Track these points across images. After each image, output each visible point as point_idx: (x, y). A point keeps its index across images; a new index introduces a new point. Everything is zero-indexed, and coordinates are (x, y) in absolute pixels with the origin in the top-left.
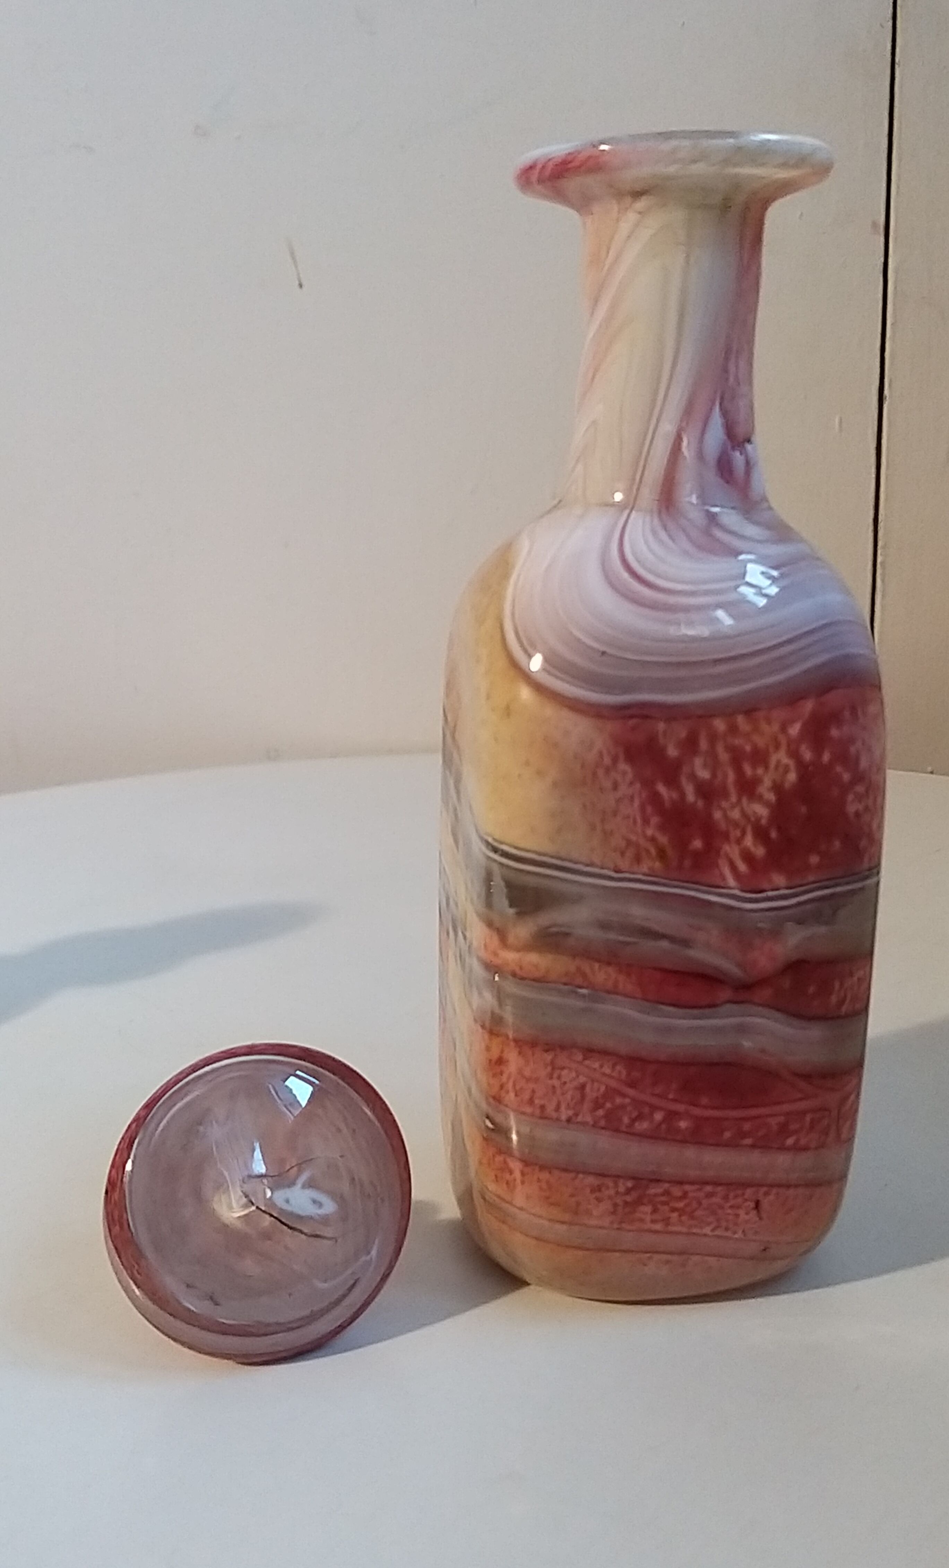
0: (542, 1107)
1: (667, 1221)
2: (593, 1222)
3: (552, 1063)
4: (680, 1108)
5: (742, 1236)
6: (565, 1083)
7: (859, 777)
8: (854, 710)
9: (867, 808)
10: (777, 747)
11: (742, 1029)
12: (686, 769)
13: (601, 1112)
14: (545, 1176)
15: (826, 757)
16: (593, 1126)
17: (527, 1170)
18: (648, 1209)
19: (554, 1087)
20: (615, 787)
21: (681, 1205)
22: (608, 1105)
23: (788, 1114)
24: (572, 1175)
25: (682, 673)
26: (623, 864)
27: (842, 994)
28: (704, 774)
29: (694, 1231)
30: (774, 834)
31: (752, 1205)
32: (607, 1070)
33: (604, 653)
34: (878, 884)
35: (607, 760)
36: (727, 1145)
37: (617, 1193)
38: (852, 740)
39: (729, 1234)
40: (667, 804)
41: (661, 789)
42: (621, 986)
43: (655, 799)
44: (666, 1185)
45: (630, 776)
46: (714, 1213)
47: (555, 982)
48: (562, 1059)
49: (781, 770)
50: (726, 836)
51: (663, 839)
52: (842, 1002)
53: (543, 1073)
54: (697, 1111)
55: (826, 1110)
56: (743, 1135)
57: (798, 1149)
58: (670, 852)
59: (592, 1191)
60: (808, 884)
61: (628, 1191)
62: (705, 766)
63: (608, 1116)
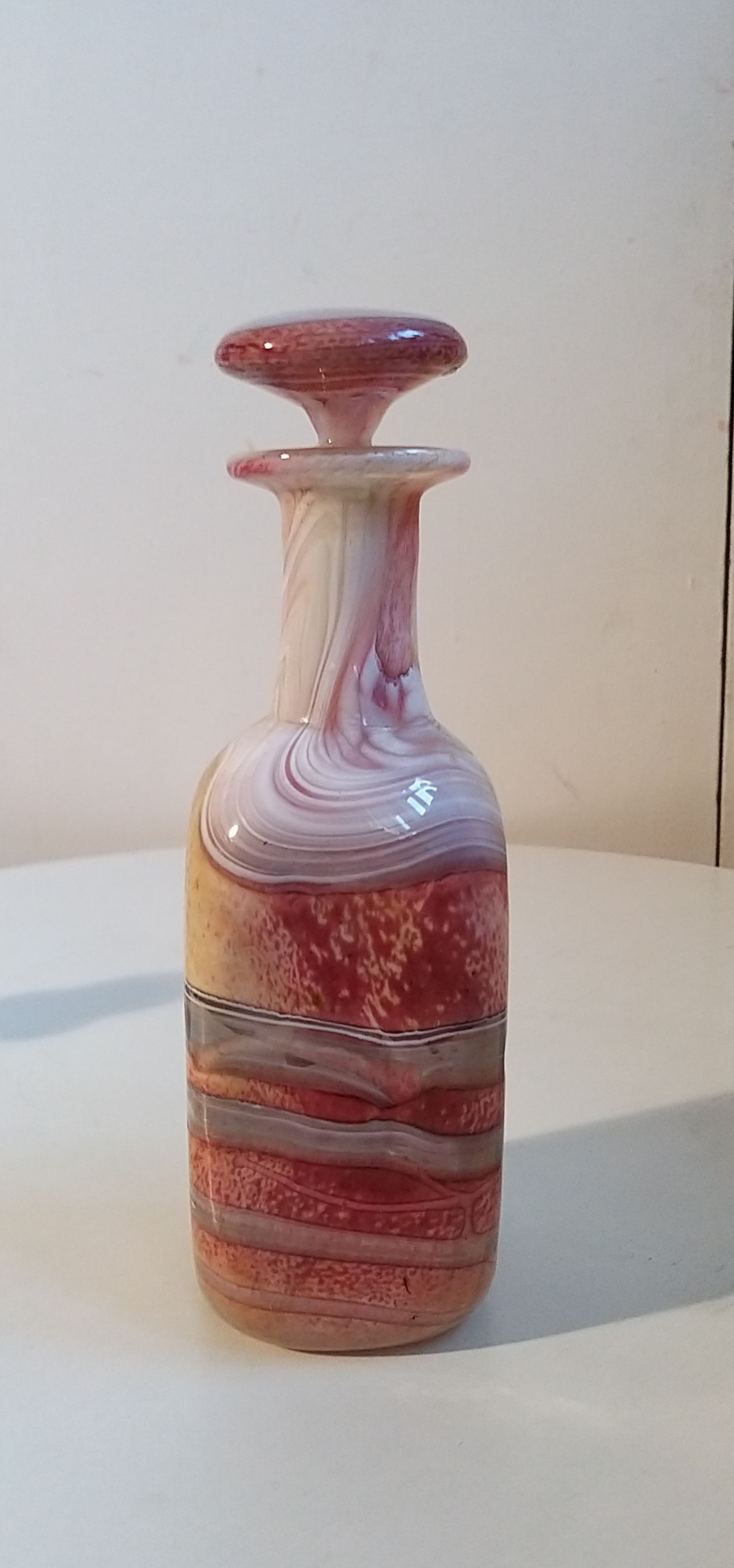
0: (227, 1197)
1: (331, 1291)
2: (272, 1288)
3: (234, 1161)
4: (339, 1201)
5: (394, 1307)
6: (244, 1178)
7: (475, 944)
8: (468, 891)
9: (483, 969)
10: (406, 918)
11: (388, 1141)
12: (334, 934)
13: (274, 1203)
14: (232, 1250)
15: (446, 928)
16: (269, 1213)
17: (218, 1243)
18: (316, 1280)
19: (235, 1181)
20: (277, 946)
21: (341, 1278)
22: (280, 1197)
23: (427, 1210)
24: (253, 1250)
25: (327, 860)
26: (286, 1007)
27: (470, 1115)
28: (349, 939)
29: (353, 1299)
30: (406, 987)
31: (402, 1281)
32: (279, 1171)
33: (265, 843)
34: (503, 1026)
35: (270, 926)
36: (380, 1233)
37: (289, 1267)
38: (468, 914)
39: (382, 1304)
40: (320, 961)
41: (314, 948)
42: (287, 1105)
43: (310, 957)
44: (329, 1262)
45: (288, 939)
46: (370, 1286)
47: (234, 1099)
48: (241, 1160)
49: (410, 937)
50: (368, 988)
51: (317, 989)
52: (471, 1122)
53: (226, 1170)
54: (354, 1205)
55: (461, 1208)
56: (393, 1226)
57: (436, 1238)
58: (323, 999)
59: (269, 1265)
60: (436, 1027)
61: (298, 1266)
62: (349, 932)
63: (280, 1206)
